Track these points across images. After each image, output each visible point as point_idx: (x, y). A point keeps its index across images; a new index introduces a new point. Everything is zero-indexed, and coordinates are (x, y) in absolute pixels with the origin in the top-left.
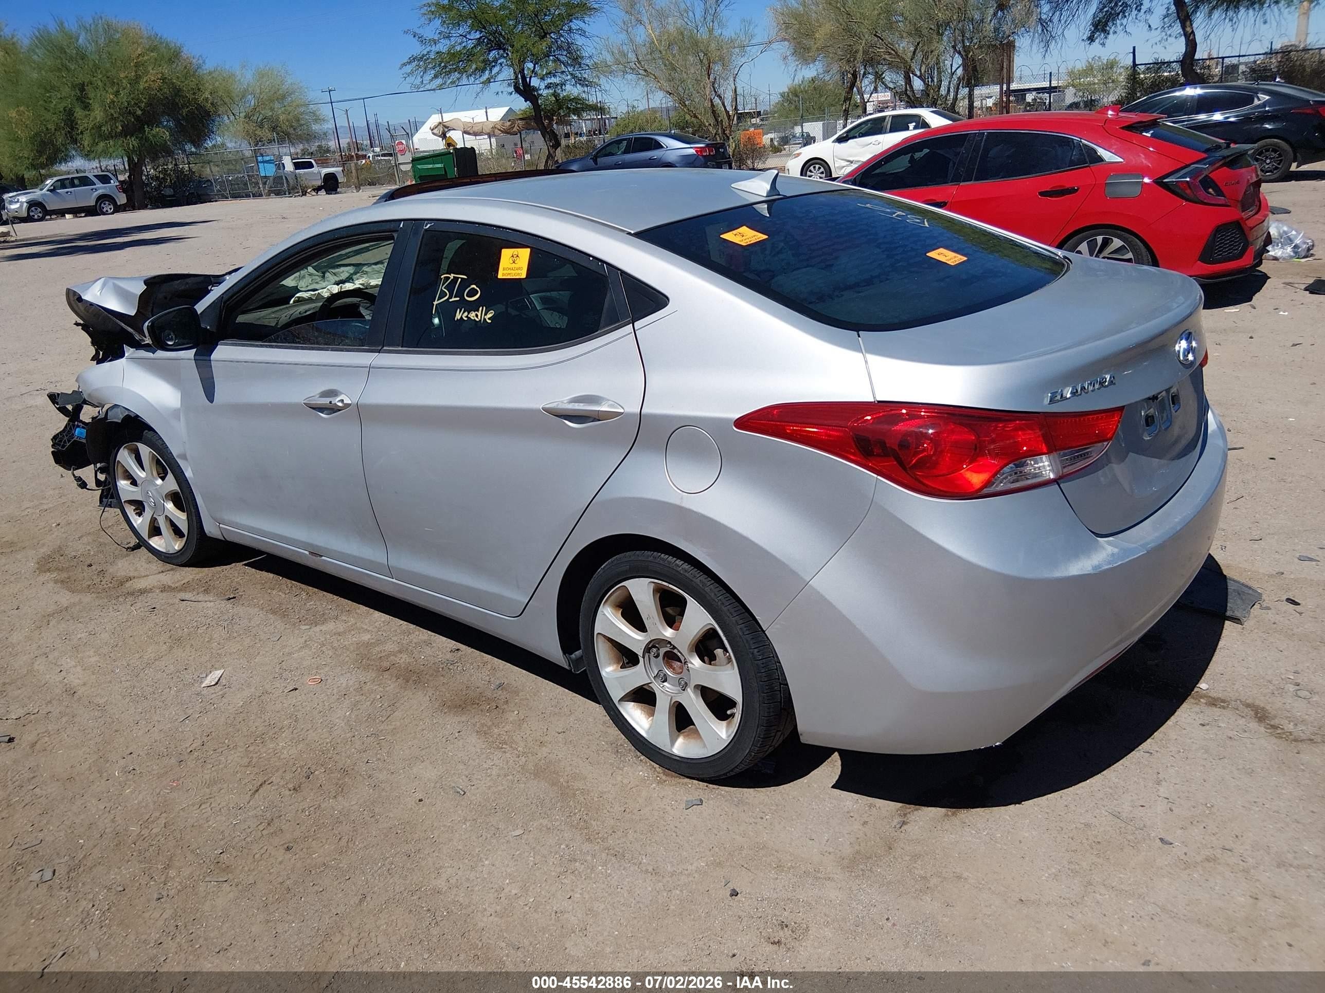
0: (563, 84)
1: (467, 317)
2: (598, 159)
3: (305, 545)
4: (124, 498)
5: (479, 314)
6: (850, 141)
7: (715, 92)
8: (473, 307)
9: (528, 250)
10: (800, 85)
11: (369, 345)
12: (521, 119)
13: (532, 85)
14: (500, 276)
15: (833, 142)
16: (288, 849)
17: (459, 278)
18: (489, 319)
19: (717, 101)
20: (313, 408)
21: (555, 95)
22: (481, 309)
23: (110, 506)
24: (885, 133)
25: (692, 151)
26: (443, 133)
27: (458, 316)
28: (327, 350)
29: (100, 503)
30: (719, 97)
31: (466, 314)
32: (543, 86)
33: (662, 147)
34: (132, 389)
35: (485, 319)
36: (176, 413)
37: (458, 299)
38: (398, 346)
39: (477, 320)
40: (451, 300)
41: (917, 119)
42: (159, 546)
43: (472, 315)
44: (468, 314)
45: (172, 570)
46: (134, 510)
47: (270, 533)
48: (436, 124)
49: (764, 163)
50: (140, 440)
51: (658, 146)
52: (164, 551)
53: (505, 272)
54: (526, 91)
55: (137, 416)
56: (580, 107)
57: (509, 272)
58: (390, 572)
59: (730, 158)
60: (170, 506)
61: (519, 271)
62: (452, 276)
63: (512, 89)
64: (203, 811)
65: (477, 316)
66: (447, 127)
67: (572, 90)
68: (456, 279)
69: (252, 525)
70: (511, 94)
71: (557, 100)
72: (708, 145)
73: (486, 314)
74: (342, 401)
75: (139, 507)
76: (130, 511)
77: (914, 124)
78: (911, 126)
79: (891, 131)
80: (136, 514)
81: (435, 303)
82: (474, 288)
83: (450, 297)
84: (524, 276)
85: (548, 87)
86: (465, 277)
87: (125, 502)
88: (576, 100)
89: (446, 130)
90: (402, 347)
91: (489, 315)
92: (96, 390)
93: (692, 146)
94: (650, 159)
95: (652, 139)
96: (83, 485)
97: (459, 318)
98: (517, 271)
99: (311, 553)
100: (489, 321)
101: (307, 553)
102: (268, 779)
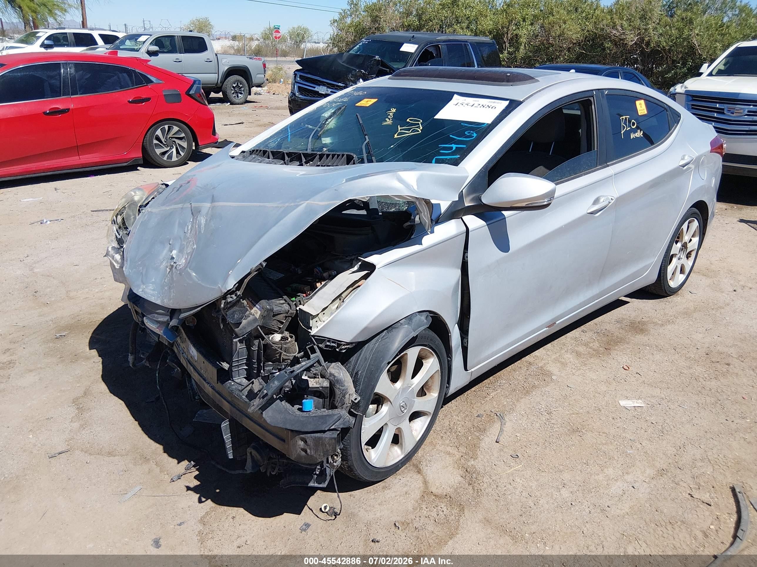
1: (635, 136)
8: (635, 131)
9: (643, 101)
11: (600, 165)
14: (639, 114)
17: (627, 118)
18: (642, 135)
20: (592, 214)
28: (581, 176)
37: (629, 128)
40: (627, 130)
44: (635, 134)
47: (525, 335)
57: (641, 111)
62: (624, 117)
65: (638, 135)
74: (612, 199)
81: (622, 132)
82: (633, 122)
84: (646, 113)
97: (632, 137)
98: (644, 111)
99: (549, 327)
101: (546, 329)
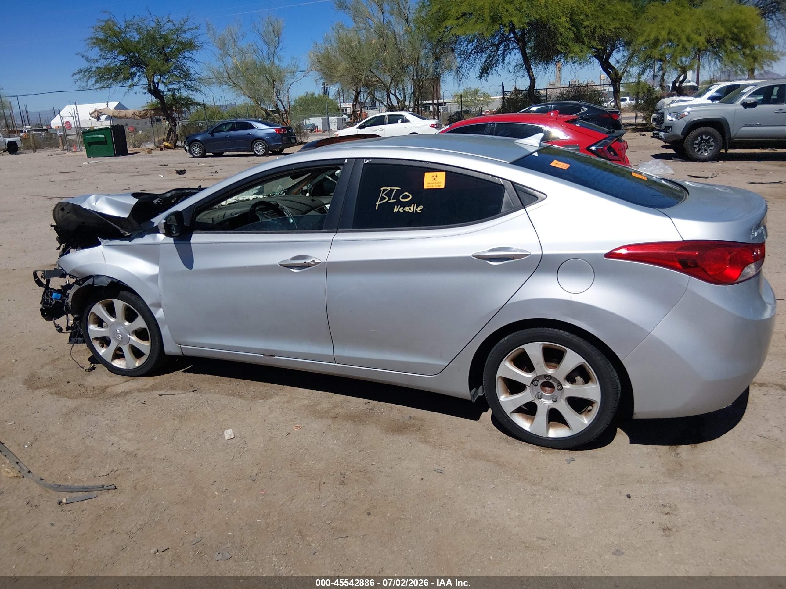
0: (179, 89)
1: (403, 210)
2: (214, 134)
3: (259, 351)
4: (92, 336)
5: (412, 208)
6: (366, 128)
7: (278, 97)
8: (408, 204)
9: (444, 173)
10: (305, 97)
12: (151, 109)
13: (159, 89)
14: (425, 187)
15: (357, 128)
16: (369, 514)
17: (394, 189)
18: (420, 210)
19: (279, 103)
21: (173, 95)
22: (413, 205)
23: (77, 343)
24: (385, 124)
25: (274, 131)
26: (98, 116)
27: (396, 210)
29: (69, 341)
30: (280, 101)
31: (402, 208)
32: (166, 90)
33: (254, 128)
34: (115, 265)
35: (416, 211)
36: (153, 278)
37: (395, 200)
38: (350, 228)
39: (410, 211)
40: (389, 201)
41: (402, 117)
42: (120, 365)
43: (407, 209)
44: (404, 208)
45: (132, 379)
46: (99, 344)
48: (93, 111)
49: (307, 139)
50: (116, 297)
51: (252, 127)
52: (125, 368)
53: (429, 185)
54: (155, 92)
55: (119, 281)
56: (189, 103)
57: (432, 185)
58: (334, 359)
59: (295, 135)
60: (134, 338)
61: (439, 185)
62: (389, 188)
63: (147, 90)
64: (296, 504)
65: (410, 209)
66: (100, 113)
67: (185, 93)
68: (392, 190)
69: (214, 343)
70: (145, 93)
71: (174, 98)
72: (282, 128)
73: (417, 208)
74: (314, 261)
75: (105, 341)
76: (96, 345)
77: (401, 120)
78: (400, 121)
79: (389, 123)
80: (101, 346)
81: (378, 203)
82: (406, 195)
83: (389, 199)
84: (443, 186)
85: (169, 90)
86: (399, 189)
87: (93, 339)
88: (187, 99)
89: (99, 114)
90: (353, 228)
91: (420, 208)
92: (82, 266)
93: (273, 128)
94: (247, 135)
95: (248, 123)
96: (60, 330)
97: (397, 211)
98: (438, 185)
99: (265, 355)
100: (420, 212)
101: (261, 355)
102: (320, 481)
